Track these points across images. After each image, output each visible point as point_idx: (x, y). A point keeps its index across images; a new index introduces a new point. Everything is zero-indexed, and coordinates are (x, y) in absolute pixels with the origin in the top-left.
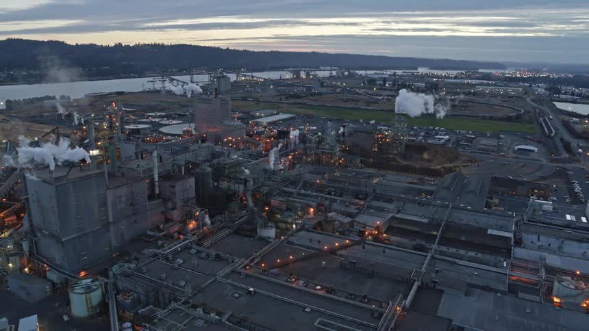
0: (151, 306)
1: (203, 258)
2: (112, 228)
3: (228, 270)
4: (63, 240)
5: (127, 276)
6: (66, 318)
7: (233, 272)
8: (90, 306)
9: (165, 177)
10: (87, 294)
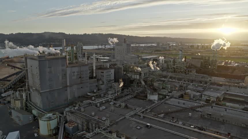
0: (84, 132)
1: (117, 107)
2: (68, 88)
3: (132, 113)
4: (41, 92)
5: (72, 113)
6: (36, 135)
7: (135, 114)
8: (49, 129)
10: (48, 122)
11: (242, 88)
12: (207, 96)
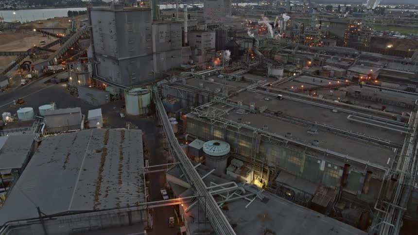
3: (254, 86)
4: (119, 59)
6: (122, 115)
8: (141, 107)
9: (192, 30)
10: (140, 96)
11: (407, 64)
12: (355, 74)
